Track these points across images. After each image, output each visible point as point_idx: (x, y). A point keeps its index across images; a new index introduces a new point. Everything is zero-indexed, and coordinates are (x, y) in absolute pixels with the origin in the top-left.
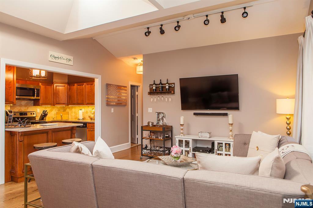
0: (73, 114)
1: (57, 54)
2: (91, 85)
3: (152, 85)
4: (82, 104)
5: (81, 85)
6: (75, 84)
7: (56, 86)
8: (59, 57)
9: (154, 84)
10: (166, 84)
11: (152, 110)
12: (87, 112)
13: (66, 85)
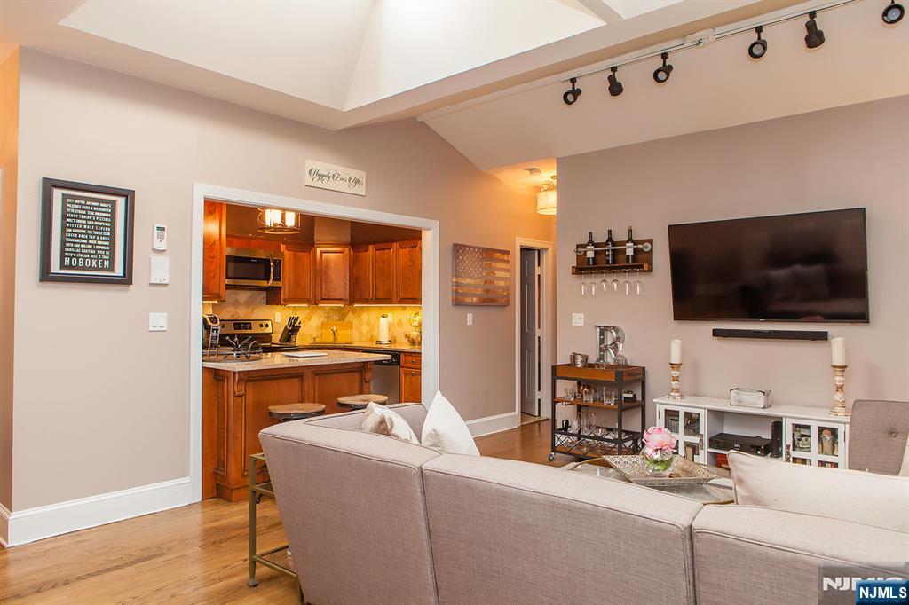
0: (365, 329)
1: (325, 167)
2: (412, 247)
3: (584, 246)
4: (387, 300)
5: (384, 249)
6: (371, 247)
7: (322, 252)
8: (331, 175)
9: (591, 242)
10: (628, 242)
11: (583, 318)
12: (400, 323)
13: (347, 249)
